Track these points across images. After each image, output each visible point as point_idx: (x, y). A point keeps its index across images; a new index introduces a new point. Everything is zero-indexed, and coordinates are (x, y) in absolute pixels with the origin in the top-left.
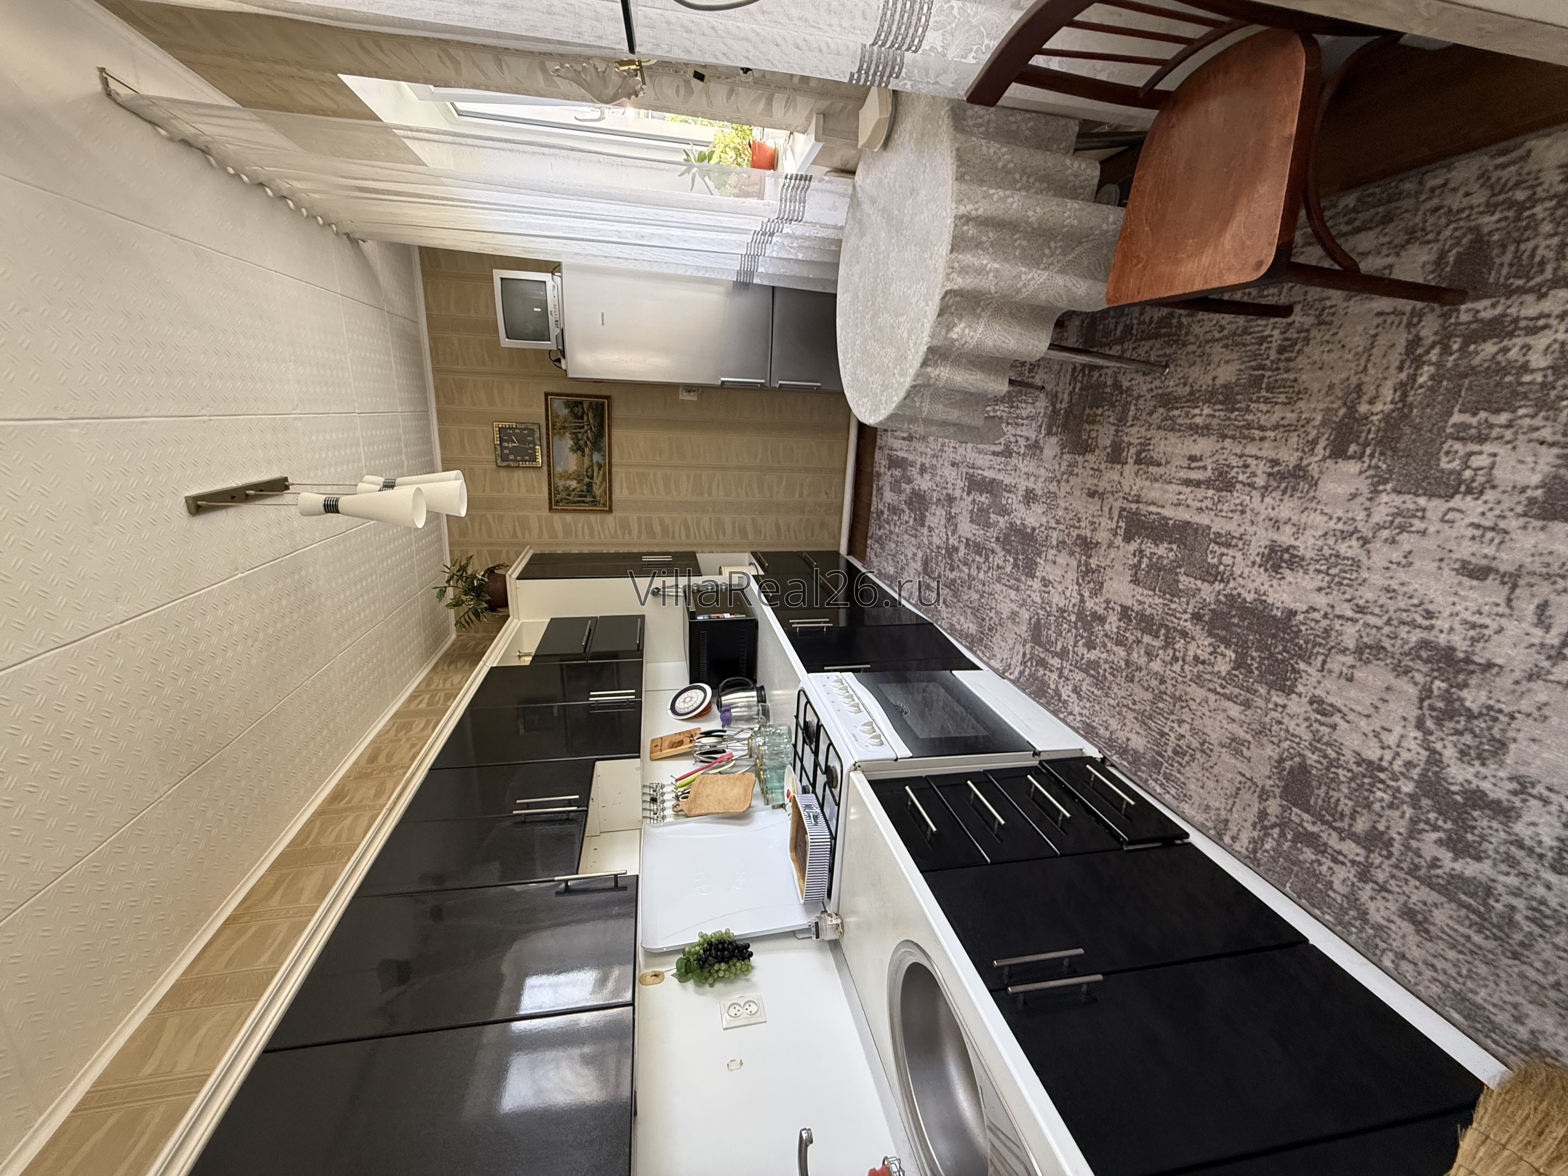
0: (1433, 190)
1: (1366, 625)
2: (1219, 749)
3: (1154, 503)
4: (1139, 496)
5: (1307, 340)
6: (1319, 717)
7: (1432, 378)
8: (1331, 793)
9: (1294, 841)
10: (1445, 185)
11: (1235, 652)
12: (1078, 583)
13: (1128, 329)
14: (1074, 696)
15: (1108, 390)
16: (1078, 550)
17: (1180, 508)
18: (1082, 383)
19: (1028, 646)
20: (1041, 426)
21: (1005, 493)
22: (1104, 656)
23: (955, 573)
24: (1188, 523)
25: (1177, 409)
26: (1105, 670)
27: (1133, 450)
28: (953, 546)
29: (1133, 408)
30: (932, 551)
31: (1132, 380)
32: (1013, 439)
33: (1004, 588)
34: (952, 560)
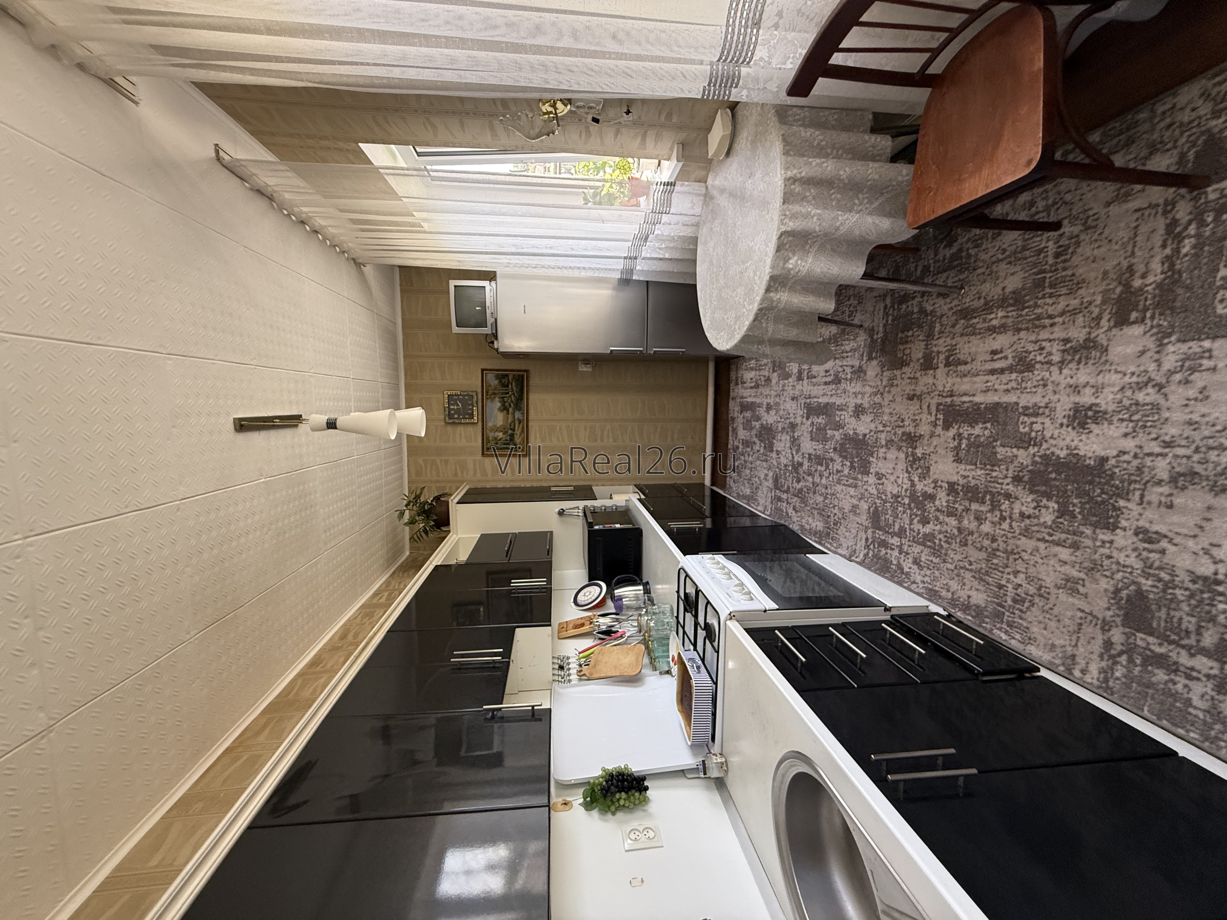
0: (1164, 113)
1: (1176, 456)
2: (1056, 591)
3: (966, 394)
4: (952, 391)
5: (1078, 244)
6: (1146, 545)
7: (1194, 247)
8: (1172, 613)
9: (1144, 664)
10: (1173, 107)
11: (1057, 502)
12: (907, 471)
13: (926, 269)
14: (915, 567)
15: (915, 316)
16: (905, 444)
17: (989, 394)
18: (893, 315)
19: (870, 531)
20: (863, 355)
21: (837, 412)
22: (938, 527)
23: (801, 484)
24: (998, 403)
25: (975, 318)
26: (940, 540)
27: (942, 357)
28: (798, 462)
29: (938, 325)
30: (780, 469)
31: (934, 304)
32: (840, 369)
33: (844, 488)
34: (798, 473)
